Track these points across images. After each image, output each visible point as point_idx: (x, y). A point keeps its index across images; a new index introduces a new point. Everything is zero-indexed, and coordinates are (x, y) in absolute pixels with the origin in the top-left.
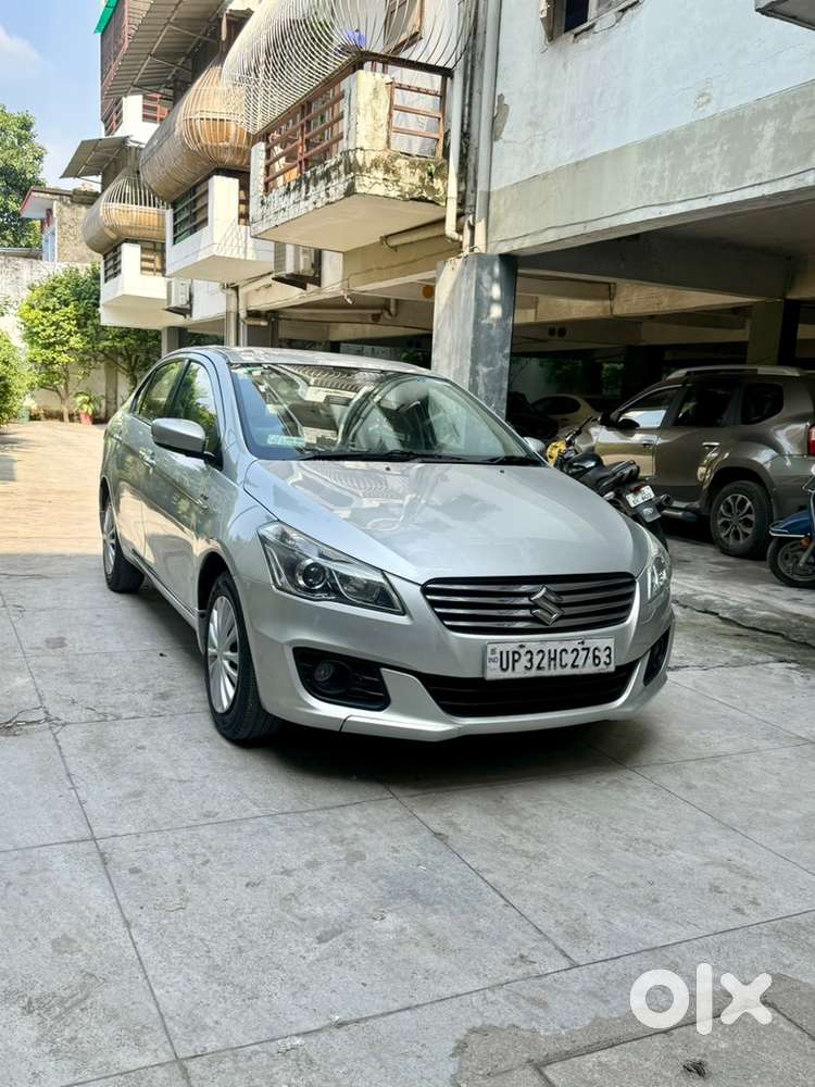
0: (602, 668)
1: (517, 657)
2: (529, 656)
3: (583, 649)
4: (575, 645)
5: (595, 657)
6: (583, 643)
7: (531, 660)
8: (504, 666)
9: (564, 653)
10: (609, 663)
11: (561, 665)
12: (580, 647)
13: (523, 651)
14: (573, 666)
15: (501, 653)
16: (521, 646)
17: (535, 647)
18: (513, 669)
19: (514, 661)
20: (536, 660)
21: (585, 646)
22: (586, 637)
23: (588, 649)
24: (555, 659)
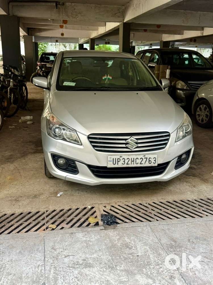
0: (152, 165)
1: (119, 160)
2: (124, 160)
3: (145, 158)
4: (142, 156)
5: (149, 161)
6: (145, 156)
7: (124, 161)
8: (114, 163)
9: (137, 159)
10: (155, 163)
11: (136, 163)
12: (143, 158)
13: (121, 158)
14: (141, 164)
15: (113, 159)
16: (121, 157)
17: (126, 157)
18: (118, 164)
19: (118, 161)
20: (126, 161)
21: (145, 157)
22: (146, 154)
23: (147, 158)
24: (133, 161)
